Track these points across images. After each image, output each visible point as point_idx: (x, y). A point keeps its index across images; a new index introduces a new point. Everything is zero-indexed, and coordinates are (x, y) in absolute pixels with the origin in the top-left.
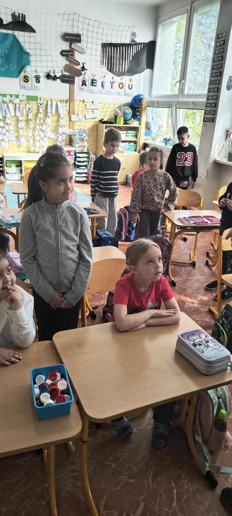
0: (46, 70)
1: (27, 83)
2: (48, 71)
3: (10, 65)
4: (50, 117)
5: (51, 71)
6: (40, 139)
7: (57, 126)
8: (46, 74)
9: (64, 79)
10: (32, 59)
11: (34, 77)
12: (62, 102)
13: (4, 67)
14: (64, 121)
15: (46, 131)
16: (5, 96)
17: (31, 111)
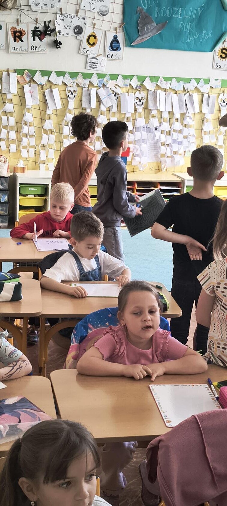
1: (224, 60)
3: (202, 31)
13: (194, 35)
16: (189, 81)
17: (224, 104)
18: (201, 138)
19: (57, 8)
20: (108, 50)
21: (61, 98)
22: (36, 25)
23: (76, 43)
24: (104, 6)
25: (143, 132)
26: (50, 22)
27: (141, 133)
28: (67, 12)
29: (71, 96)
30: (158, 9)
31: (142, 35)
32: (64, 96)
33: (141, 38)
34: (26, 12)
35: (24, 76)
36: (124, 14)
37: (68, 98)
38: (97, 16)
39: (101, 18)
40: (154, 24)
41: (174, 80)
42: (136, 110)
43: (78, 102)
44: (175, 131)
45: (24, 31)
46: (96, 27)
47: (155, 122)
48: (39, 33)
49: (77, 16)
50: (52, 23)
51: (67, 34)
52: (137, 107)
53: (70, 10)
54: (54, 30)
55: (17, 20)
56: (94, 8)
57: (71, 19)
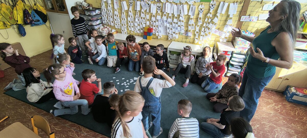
7: (224, 25)
12: (235, 4)
14: (233, 21)
15: (211, 29)
17: (202, 11)
18: (188, 27)
27: (159, 23)
29: (131, 5)
32: (128, 5)
42: (157, 12)
44: (174, 23)
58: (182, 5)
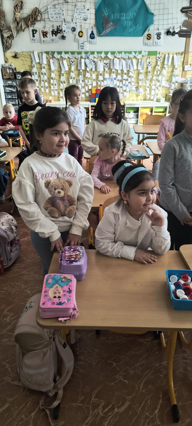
0: (166, 27)
1: (149, 40)
2: (169, 27)
3: (137, 25)
4: (166, 68)
5: (171, 27)
6: (156, 88)
7: (171, 76)
8: (166, 31)
9: (182, 33)
10: (155, 18)
11: (156, 34)
12: (178, 55)
13: (132, 28)
14: (178, 71)
15: (161, 81)
16: (130, 53)
17: (150, 64)
18: (138, 83)
19: (62, 18)
20: (89, 39)
21: (68, 65)
22: (53, 28)
23: (74, 36)
24: (85, 15)
25: (108, 81)
26: (59, 26)
27: (107, 82)
28: (68, 20)
29: (73, 64)
30: (113, 14)
31: (106, 30)
32: (69, 64)
33: (105, 31)
34: (48, 22)
35: (50, 55)
36: (96, 19)
37: (71, 65)
38: (83, 21)
39: (85, 22)
40: (112, 23)
41: (123, 53)
42: (104, 70)
43: (76, 67)
44: (124, 80)
45: (48, 32)
46: (82, 27)
47: (114, 76)
48: (55, 32)
49: (72, 22)
50: (60, 26)
51: (68, 32)
52: (105, 68)
53: (69, 19)
54: (62, 30)
55: (44, 26)
56: (81, 17)
57: (69, 24)
58: (130, 60)
